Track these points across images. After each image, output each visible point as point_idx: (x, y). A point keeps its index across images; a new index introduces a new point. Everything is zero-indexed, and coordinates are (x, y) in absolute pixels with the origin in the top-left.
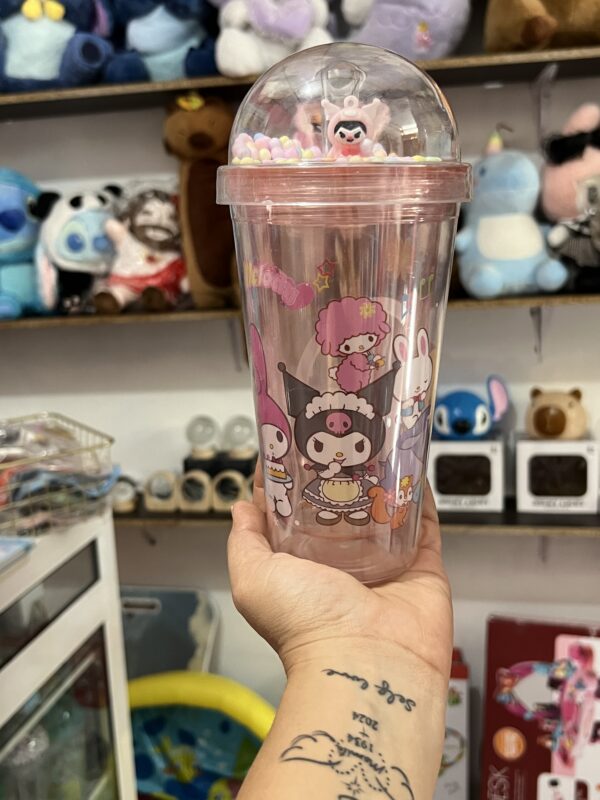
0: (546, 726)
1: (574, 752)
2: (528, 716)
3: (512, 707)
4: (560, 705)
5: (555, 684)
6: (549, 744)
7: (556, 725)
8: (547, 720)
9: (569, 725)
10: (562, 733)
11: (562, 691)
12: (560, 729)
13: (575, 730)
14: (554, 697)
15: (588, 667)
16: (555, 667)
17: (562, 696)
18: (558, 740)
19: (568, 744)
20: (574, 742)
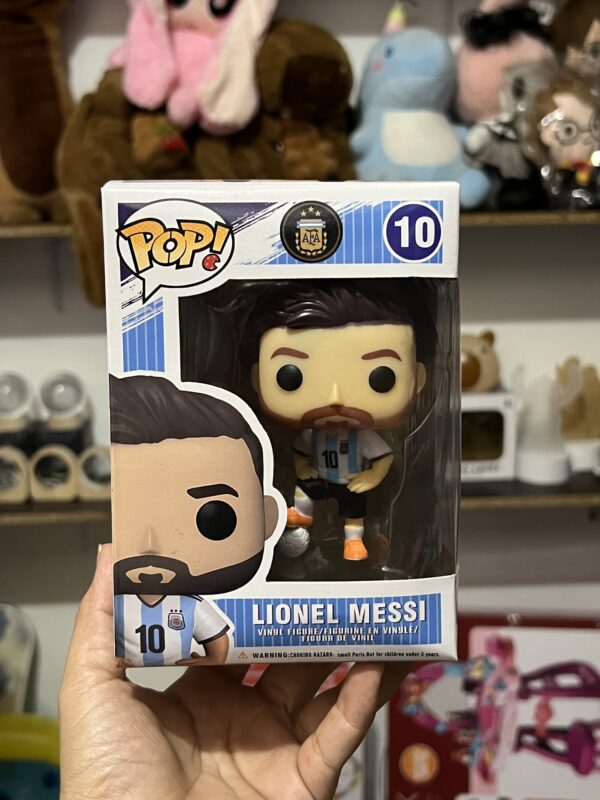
0: (462, 738)
1: (495, 766)
2: (440, 728)
3: (421, 720)
4: (476, 711)
5: (471, 686)
6: (466, 759)
7: (473, 736)
8: (462, 732)
9: (489, 733)
10: (481, 745)
11: (480, 694)
12: (478, 740)
13: (496, 740)
14: (470, 702)
15: (509, 664)
16: (469, 666)
17: (479, 701)
18: (476, 753)
19: (487, 757)
20: (494, 753)
